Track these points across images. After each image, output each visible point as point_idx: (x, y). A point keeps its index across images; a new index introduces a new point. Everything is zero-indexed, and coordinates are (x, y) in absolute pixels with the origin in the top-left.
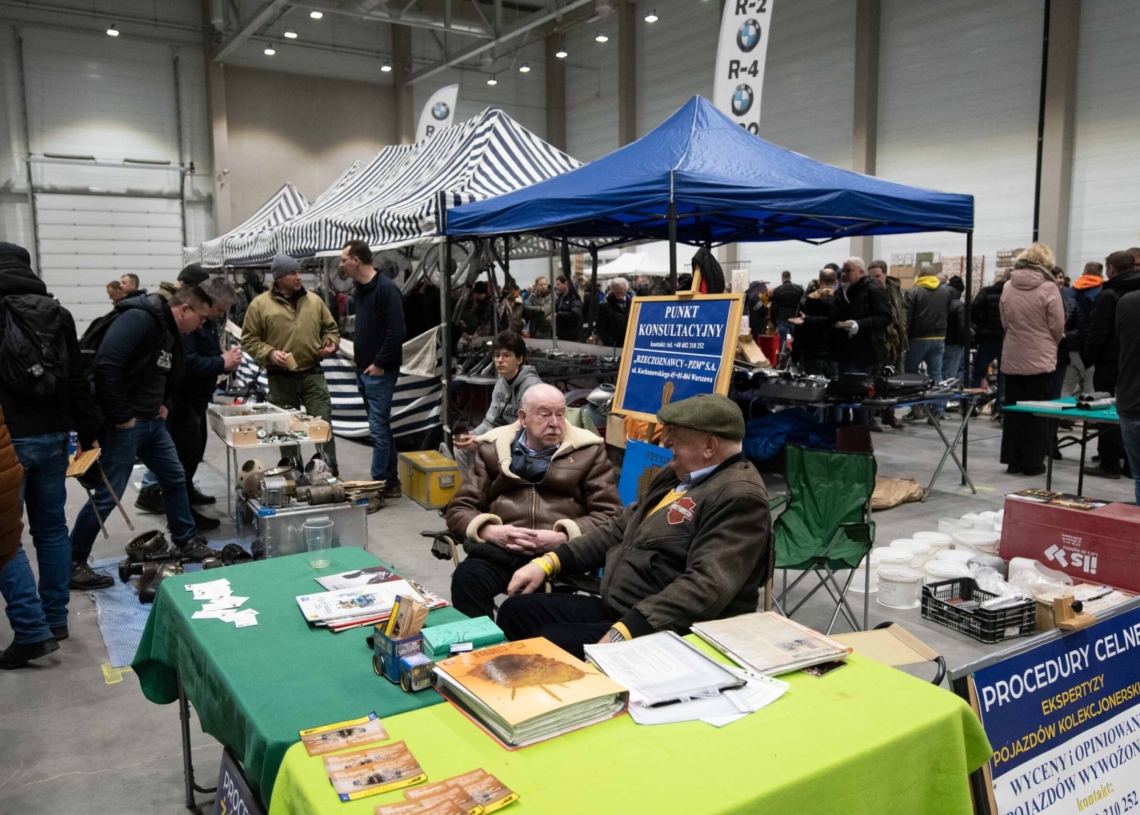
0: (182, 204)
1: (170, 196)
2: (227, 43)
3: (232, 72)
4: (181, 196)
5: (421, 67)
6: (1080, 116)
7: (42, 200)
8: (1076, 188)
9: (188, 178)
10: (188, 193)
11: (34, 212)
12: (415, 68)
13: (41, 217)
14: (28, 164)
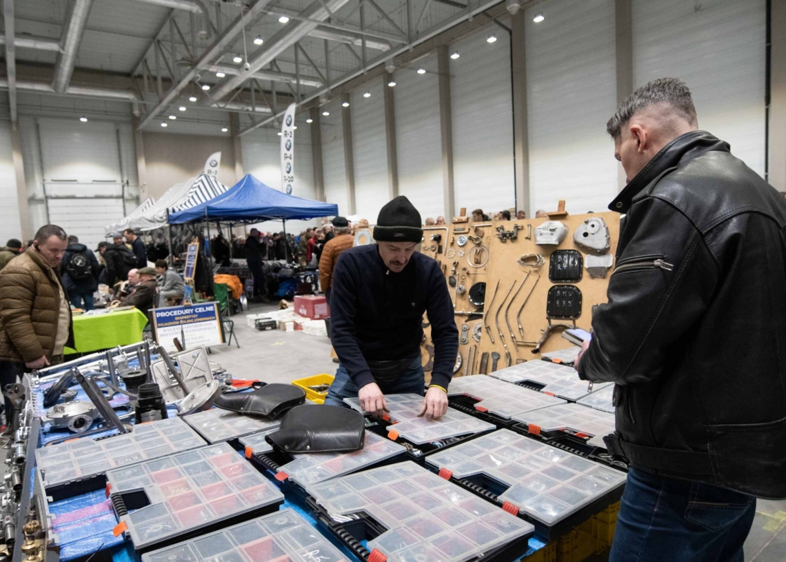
0: (123, 201)
1: (117, 197)
2: (143, 121)
3: (147, 134)
4: (122, 197)
5: (244, 128)
6: (530, 147)
7: (51, 202)
8: (531, 180)
9: (126, 188)
10: (126, 196)
11: (47, 208)
12: (241, 128)
13: (51, 211)
14: (44, 185)
